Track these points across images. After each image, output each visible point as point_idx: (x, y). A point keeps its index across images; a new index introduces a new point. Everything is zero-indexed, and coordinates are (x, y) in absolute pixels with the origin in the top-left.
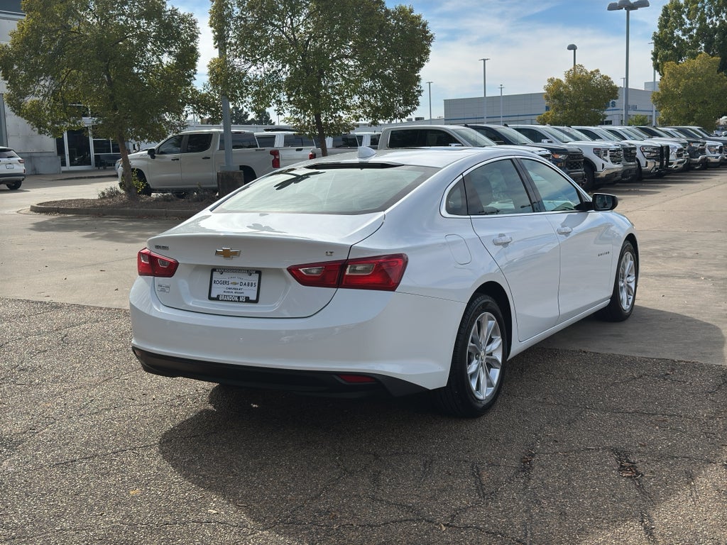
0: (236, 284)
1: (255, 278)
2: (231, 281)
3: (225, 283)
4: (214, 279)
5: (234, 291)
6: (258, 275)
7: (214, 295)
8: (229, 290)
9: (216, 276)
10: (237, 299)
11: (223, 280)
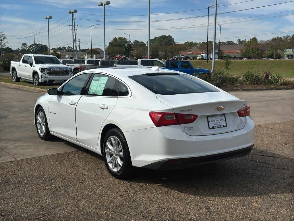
0: (218, 121)
1: (223, 117)
2: (215, 120)
3: (214, 121)
4: (209, 121)
5: (218, 124)
6: (224, 116)
7: (211, 127)
8: (216, 124)
9: (210, 119)
10: (220, 127)
11: (212, 120)
